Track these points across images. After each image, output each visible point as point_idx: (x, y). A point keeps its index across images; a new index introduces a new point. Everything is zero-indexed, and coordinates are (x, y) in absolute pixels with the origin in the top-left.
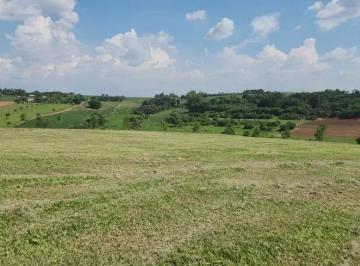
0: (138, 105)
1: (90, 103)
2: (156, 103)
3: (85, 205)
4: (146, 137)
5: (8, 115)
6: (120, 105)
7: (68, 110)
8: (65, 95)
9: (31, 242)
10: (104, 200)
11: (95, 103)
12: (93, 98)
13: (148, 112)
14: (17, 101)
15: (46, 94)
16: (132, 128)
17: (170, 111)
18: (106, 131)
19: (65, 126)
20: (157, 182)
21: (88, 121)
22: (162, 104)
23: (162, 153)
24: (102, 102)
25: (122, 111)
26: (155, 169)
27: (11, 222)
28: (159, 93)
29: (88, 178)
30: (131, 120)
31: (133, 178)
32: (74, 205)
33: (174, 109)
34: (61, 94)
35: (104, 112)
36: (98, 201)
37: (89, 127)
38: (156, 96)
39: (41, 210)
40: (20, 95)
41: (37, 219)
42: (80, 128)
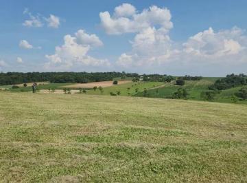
0: (212, 83)
1: (177, 82)
2: (227, 82)
3: (183, 152)
4: (220, 107)
5: (129, 89)
6: (198, 83)
7: (163, 86)
8: (161, 76)
9: (152, 171)
10: (196, 151)
11: (180, 81)
12: (179, 78)
13: (220, 88)
14: (134, 80)
15: (150, 76)
16: (207, 100)
17: (239, 88)
18: (189, 101)
19: (160, 97)
20: (236, 144)
21: (175, 93)
22: (233, 82)
23: (236, 121)
24: (186, 81)
25: (199, 87)
26: (233, 133)
27: (140, 155)
28: (230, 74)
29: (181, 133)
30: (207, 93)
31: (215, 138)
32: (175, 151)
33: (243, 86)
34: (158, 75)
35: (187, 87)
36: (192, 151)
37: (176, 98)
38: (228, 76)
39: (156, 150)
40: (135, 77)
41: (154, 156)
42: (170, 98)
